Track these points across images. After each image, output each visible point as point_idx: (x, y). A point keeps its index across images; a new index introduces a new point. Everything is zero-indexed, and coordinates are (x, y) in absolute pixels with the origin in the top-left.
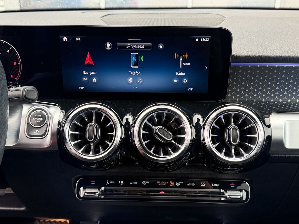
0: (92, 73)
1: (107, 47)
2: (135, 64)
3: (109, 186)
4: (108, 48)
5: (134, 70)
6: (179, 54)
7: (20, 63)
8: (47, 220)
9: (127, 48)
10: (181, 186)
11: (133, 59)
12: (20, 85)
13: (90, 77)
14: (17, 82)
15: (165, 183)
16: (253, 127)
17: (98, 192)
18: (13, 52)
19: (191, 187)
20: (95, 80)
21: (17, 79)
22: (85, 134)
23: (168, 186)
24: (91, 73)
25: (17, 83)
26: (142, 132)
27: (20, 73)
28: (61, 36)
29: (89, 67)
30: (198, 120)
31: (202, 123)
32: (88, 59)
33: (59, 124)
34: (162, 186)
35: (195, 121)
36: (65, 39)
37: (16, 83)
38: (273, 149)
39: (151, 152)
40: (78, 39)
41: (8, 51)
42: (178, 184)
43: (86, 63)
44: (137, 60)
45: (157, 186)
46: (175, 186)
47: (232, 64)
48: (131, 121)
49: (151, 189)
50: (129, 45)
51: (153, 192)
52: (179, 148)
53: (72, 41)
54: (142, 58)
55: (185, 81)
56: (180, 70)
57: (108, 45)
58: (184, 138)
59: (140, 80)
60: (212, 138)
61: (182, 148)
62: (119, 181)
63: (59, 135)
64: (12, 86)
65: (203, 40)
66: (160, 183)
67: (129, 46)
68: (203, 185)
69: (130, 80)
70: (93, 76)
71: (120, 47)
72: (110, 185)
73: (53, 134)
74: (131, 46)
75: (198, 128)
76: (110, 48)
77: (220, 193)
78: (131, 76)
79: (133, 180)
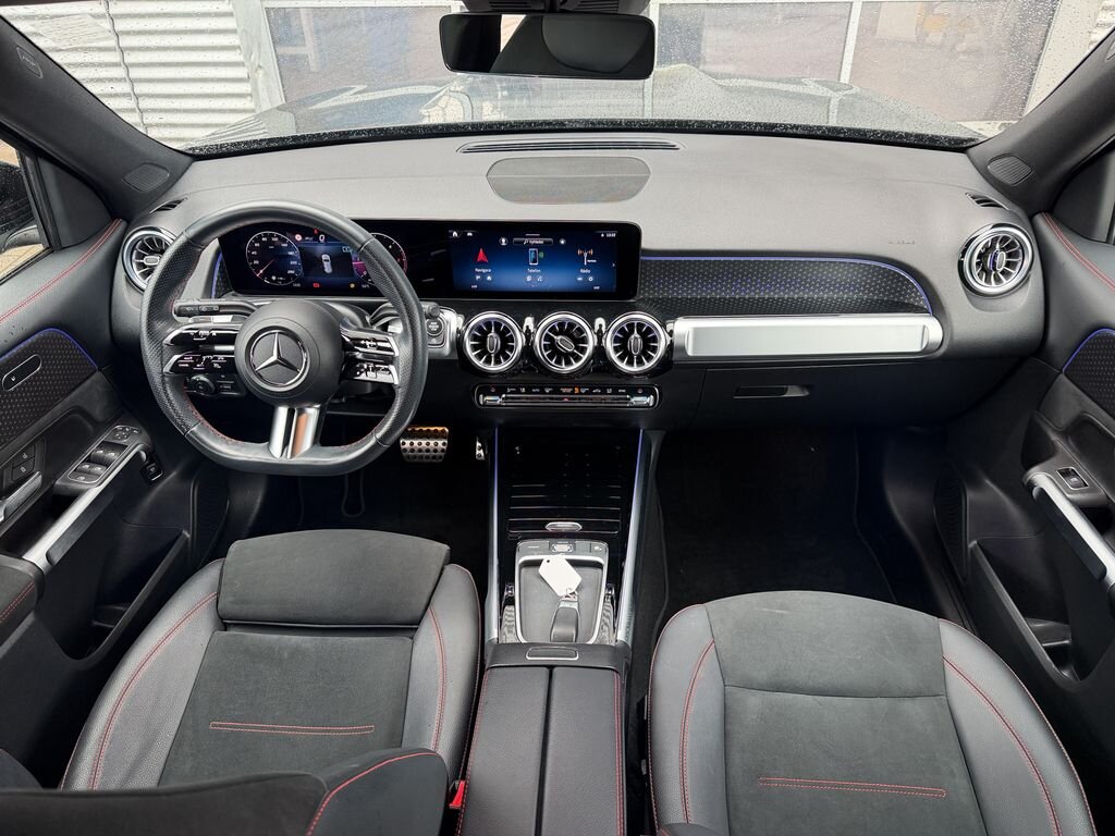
0: (486, 270)
1: (502, 243)
2: (534, 261)
4: (504, 244)
5: (534, 267)
6: (583, 250)
8: (417, 429)
9: (524, 243)
10: (586, 393)
11: (532, 256)
13: (484, 275)
15: (569, 390)
16: (655, 337)
17: (500, 399)
19: (596, 393)
20: (489, 278)
22: (486, 344)
23: (573, 393)
24: (484, 271)
26: (543, 342)
28: (450, 231)
29: (482, 264)
30: (601, 326)
31: (604, 329)
32: (481, 255)
33: (458, 331)
34: (566, 394)
35: (597, 328)
36: (455, 234)
38: (676, 356)
39: (553, 362)
40: (470, 234)
41: (390, 247)
42: (583, 391)
43: (479, 259)
44: (536, 256)
45: (561, 393)
46: (580, 393)
47: (642, 258)
48: (532, 328)
49: (554, 396)
50: (526, 241)
51: (556, 399)
52: (581, 358)
53: (463, 236)
54: (542, 255)
55: (591, 279)
56: (585, 268)
57: (503, 240)
58: (586, 348)
59: (540, 279)
60: (615, 347)
61: (584, 358)
62: (521, 389)
63: (458, 344)
65: (609, 235)
66: (564, 390)
68: (609, 391)
69: (529, 278)
70: (487, 274)
71: (516, 243)
73: (452, 344)
74: (529, 242)
75: (600, 335)
77: (626, 399)
78: (530, 274)
79: (535, 388)
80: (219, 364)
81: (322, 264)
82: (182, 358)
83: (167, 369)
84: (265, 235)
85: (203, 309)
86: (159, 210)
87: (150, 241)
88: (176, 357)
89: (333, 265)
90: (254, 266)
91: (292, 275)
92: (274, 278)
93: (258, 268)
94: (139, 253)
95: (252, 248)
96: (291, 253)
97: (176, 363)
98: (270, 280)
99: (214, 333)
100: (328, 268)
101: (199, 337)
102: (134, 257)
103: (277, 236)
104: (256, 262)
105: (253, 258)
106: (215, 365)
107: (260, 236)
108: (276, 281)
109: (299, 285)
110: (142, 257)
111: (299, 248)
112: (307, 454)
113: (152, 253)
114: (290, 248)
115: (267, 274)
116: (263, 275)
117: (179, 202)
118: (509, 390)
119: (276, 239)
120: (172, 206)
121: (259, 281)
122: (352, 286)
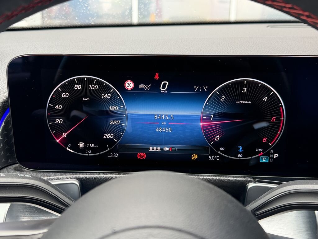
7: (284, 118)
12: (275, 155)
14: (271, 149)
18: (275, 100)
21: (272, 145)
25: (272, 151)
27: (280, 134)
37: (270, 151)
41: (265, 99)
64: (262, 156)
84: (80, 81)
90: (54, 127)
91: (110, 141)
92: (81, 145)
93: (59, 130)
95: (57, 99)
96: (113, 108)
103: (98, 83)
104: (59, 121)
105: (55, 114)
107: (72, 83)
108: (84, 150)
114: (114, 99)
115: (73, 140)
116: (65, 141)
119: (95, 87)
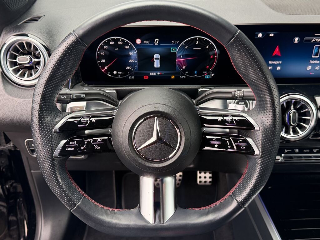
0: (278, 62)
1: (295, 41)
2: (316, 55)
3: (286, 153)
5: (315, 59)
7: (217, 56)
9: (312, 41)
11: (315, 51)
12: (213, 74)
13: (275, 66)
17: (281, 158)
18: (212, 47)
20: (279, 68)
21: (211, 69)
24: (276, 63)
25: (211, 73)
27: (215, 64)
28: (256, 33)
29: (276, 58)
36: (260, 35)
37: (210, 73)
40: (272, 35)
41: (207, 47)
43: (274, 54)
44: (318, 51)
53: (266, 36)
57: (297, 39)
59: (317, 68)
62: (295, 150)
64: (206, 75)
67: (314, 39)
69: (309, 68)
70: (278, 65)
71: (306, 41)
72: (288, 153)
74: (316, 40)
76: (297, 42)
78: (311, 64)
79: (306, 149)
80: (99, 145)
81: (154, 61)
82: (67, 143)
83: (56, 153)
84: (113, 40)
85: (74, 97)
86: (27, 22)
87: (21, 45)
88: (63, 142)
89: (161, 62)
90: (101, 63)
91: (129, 70)
92: (115, 72)
93: (104, 65)
94: (11, 54)
95: (102, 49)
96: (131, 53)
97: (64, 147)
98: (112, 73)
99: (94, 120)
100: (157, 64)
101: (82, 123)
102: (8, 57)
103: (122, 40)
104: (103, 61)
105: (101, 57)
106: (96, 147)
107: (109, 41)
108: (117, 74)
109: (133, 78)
110: (15, 57)
111: (138, 50)
112: (173, 218)
113: (23, 54)
114: (131, 49)
115: (110, 70)
116: (107, 71)
117: (39, 18)
118: (286, 151)
119: (121, 43)
120: (35, 19)
121: (104, 75)
122: (173, 77)
